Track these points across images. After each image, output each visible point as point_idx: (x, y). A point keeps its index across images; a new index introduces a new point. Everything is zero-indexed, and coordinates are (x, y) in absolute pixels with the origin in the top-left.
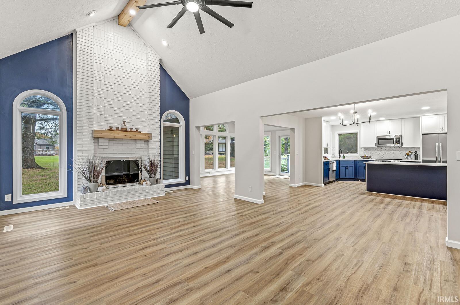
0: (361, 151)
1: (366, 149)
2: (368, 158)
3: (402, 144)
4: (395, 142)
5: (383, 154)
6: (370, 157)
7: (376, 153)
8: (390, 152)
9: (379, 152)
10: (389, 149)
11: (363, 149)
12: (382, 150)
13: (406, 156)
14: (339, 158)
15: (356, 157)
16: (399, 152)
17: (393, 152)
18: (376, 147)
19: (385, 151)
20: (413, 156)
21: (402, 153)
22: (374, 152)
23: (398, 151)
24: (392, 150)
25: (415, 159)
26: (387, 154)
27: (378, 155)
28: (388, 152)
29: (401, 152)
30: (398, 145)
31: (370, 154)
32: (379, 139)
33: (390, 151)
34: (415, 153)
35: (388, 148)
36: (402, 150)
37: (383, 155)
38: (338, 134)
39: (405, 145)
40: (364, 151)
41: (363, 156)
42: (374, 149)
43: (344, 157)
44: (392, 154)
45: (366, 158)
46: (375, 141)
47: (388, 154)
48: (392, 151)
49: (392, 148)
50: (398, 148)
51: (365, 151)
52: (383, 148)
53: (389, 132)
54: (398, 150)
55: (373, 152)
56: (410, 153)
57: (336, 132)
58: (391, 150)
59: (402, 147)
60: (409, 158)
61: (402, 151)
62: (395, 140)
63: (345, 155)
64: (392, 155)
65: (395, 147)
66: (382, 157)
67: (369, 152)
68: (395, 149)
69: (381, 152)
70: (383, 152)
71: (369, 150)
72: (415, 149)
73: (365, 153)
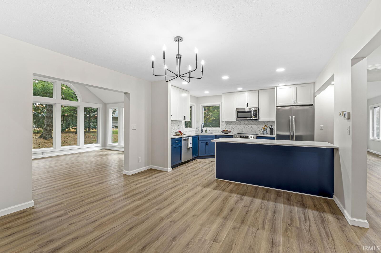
0: (222, 124)
1: (227, 123)
2: (228, 132)
3: (259, 117)
4: (252, 116)
6: (230, 131)
7: (236, 127)
8: (249, 126)
9: (238, 126)
10: (247, 123)
11: (224, 123)
12: (242, 124)
13: (263, 130)
14: (202, 132)
15: (218, 131)
16: (257, 126)
17: (251, 126)
18: (235, 120)
20: (268, 130)
21: (259, 127)
23: (255, 125)
24: (251, 124)
25: (271, 134)
26: (245, 128)
27: (238, 129)
28: (247, 126)
29: (259, 126)
30: (254, 118)
31: (230, 128)
32: (238, 112)
33: (248, 125)
34: (270, 128)
35: (247, 122)
36: (259, 124)
37: (243, 129)
38: (202, 107)
39: (261, 119)
40: (226, 125)
41: (224, 131)
42: (234, 123)
43: (206, 131)
44: (250, 128)
46: (235, 115)
47: (246, 128)
48: (250, 126)
49: (251, 122)
50: (255, 122)
51: (226, 124)
52: (243, 122)
53: (247, 105)
54: (255, 124)
55: (233, 126)
56: (266, 128)
57: (200, 105)
59: (259, 120)
60: (265, 132)
62: (252, 113)
63: (208, 129)
65: (253, 121)
66: (241, 131)
67: (230, 126)
68: (253, 123)
69: (241, 126)
70: (242, 126)
71: (230, 123)
72: (270, 123)
73: (226, 127)
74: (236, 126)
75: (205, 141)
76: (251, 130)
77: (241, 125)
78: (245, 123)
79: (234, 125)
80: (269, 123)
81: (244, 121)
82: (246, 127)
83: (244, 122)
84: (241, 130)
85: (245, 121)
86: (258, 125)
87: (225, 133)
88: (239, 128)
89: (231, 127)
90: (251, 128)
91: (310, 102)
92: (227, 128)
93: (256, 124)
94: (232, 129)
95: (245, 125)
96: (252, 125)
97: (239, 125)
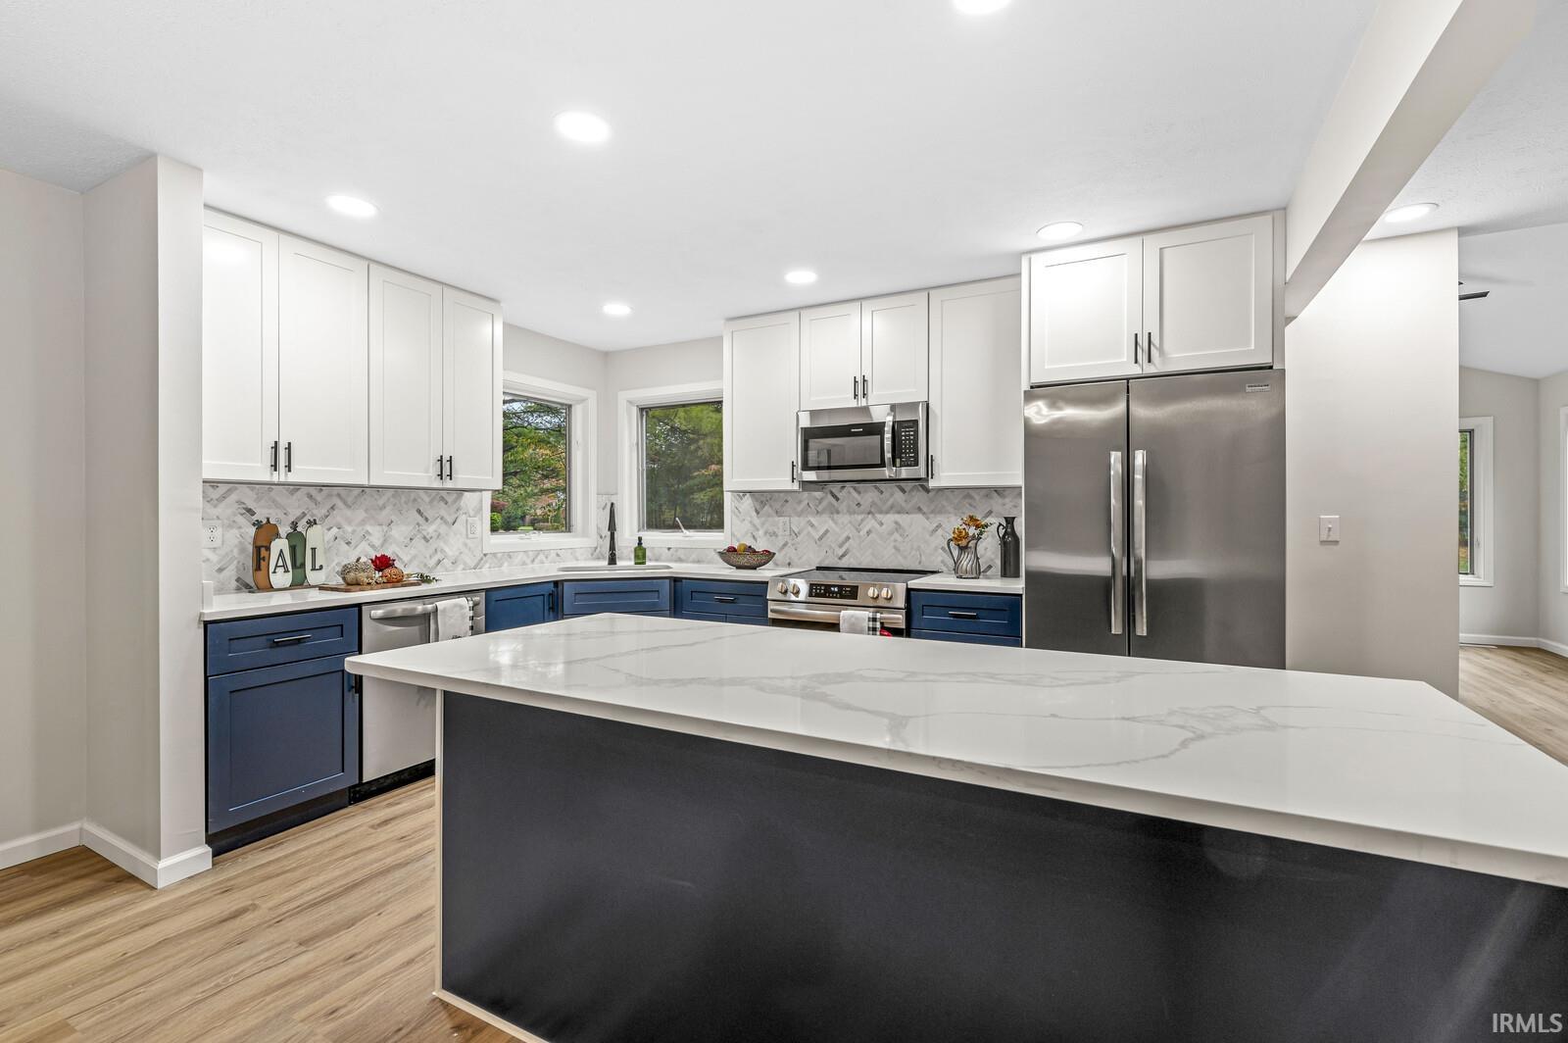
0: (737, 512)
1: (763, 504)
2: (754, 560)
3: (930, 461)
4: (888, 455)
5: (845, 535)
6: (768, 556)
7: (812, 526)
8: (881, 524)
9: (824, 523)
10: (873, 504)
11: (748, 501)
12: (843, 506)
13: (954, 548)
14: (612, 560)
15: (716, 550)
16: (926, 523)
17: (896, 523)
18: (796, 486)
19: (854, 513)
20: (989, 548)
22: (803, 521)
23: (920, 516)
24: (892, 507)
25: (1005, 574)
26: (863, 532)
27: (821, 538)
28: (870, 523)
29: (940, 518)
30: (904, 472)
31: (781, 531)
32: (808, 435)
33: (878, 516)
34: (1002, 532)
35: (870, 495)
37: (848, 538)
38: (635, 411)
39: (943, 478)
40: (754, 513)
41: (732, 550)
42: (800, 502)
43: (640, 554)
44: (891, 534)
45: (743, 561)
46: (794, 453)
47: (869, 533)
48: (889, 519)
49: (892, 495)
50: (919, 497)
51: (758, 512)
52: (848, 494)
53: (861, 386)
54: (920, 509)
55: (797, 523)
56: (972, 531)
57: (623, 397)
58: (884, 508)
59: (932, 484)
60: (966, 562)
61: (940, 512)
62: (888, 436)
63: (658, 539)
64: (892, 538)
65: (903, 491)
66: (841, 552)
67: (777, 519)
68: (904, 504)
69: (836, 523)
70: (844, 519)
71: (777, 506)
72: (1007, 500)
73: (758, 530)
74: (813, 520)
76: (895, 548)
77: (835, 516)
78: (858, 504)
79: (799, 515)
80: (1000, 501)
81: (855, 489)
82: (865, 530)
83: (855, 494)
84: (841, 546)
85: (859, 493)
86: (932, 512)
87: (739, 567)
88: (827, 531)
89: (781, 524)
90: (896, 536)
91: (1253, 347)
92: (761, 532)
93: (925, 509)
94: (787, 539)
95: (860, 517)
96: (897, 517)
97: (825, 517)
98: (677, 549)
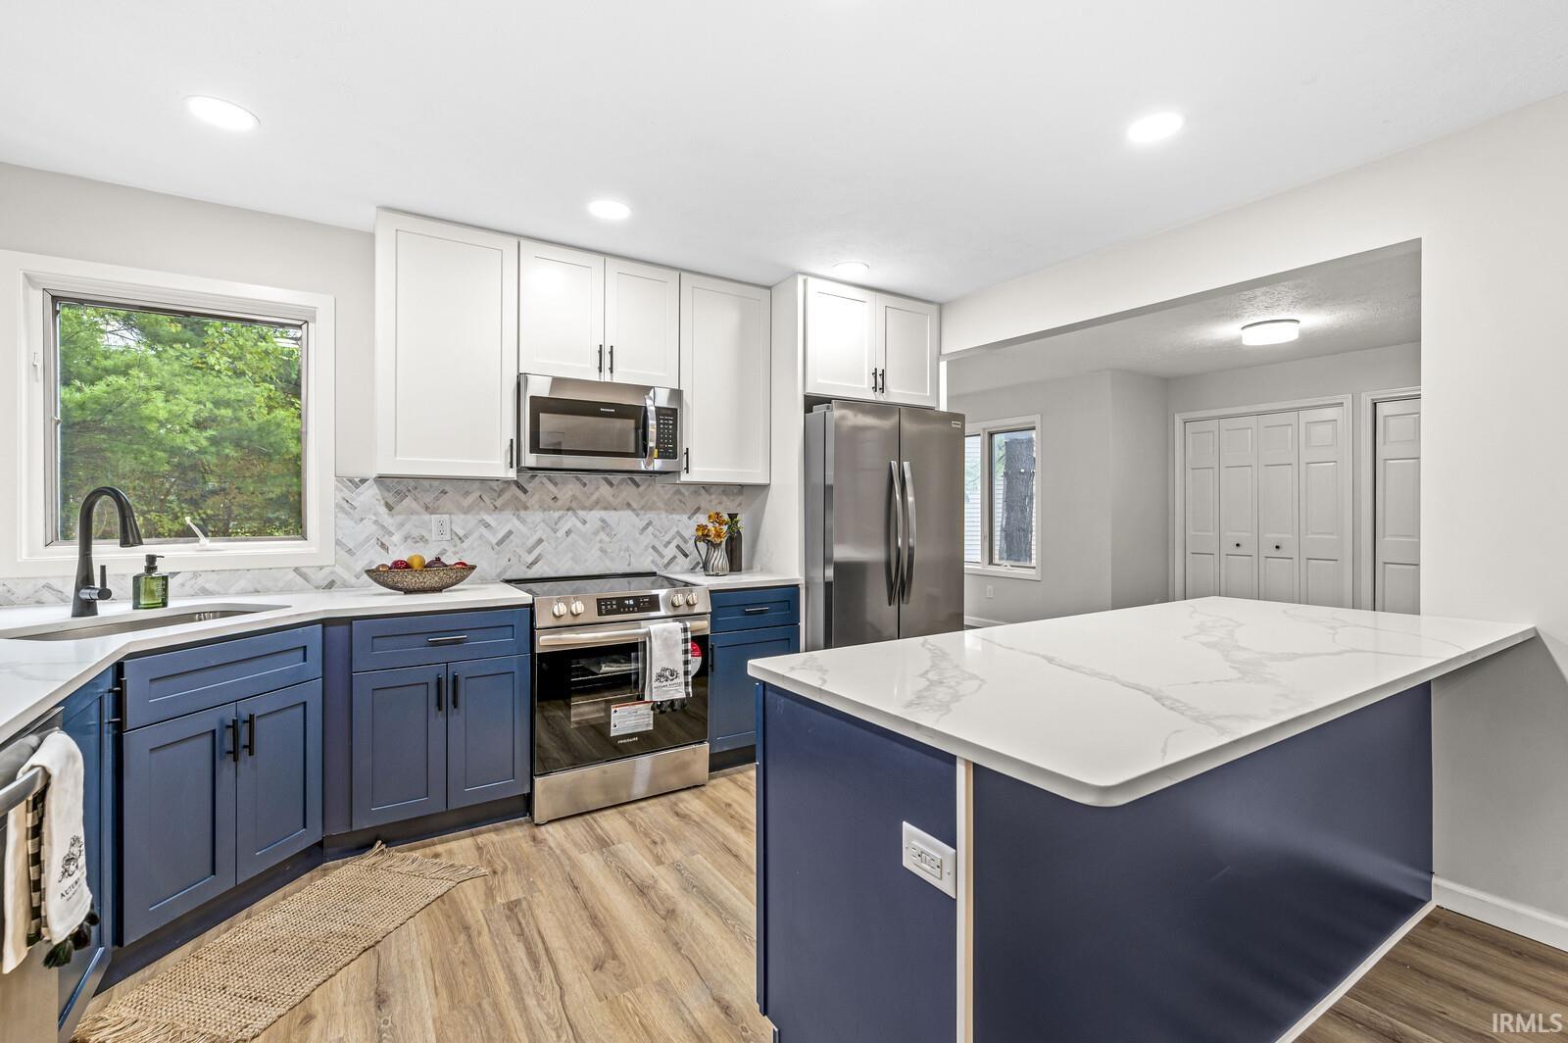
0: (346, 507)
1: (401, 495)
2: (443, 578)
3: (687, 455)
5: (535, 538)
6: (468, 569)
7: (487, 526)
8: (584, 522)
10: (574, 498)
11: (370, 494)
12: (533, 500)
13: (702, 546)
15: (296, 570)
17: (603, 521)
18: (512, 475)
19: (549, 509)
21: (649, 524)
22: (472, 520)
23: (630, 512)
24: (597, 502)
26: (561, 533)
27: (500, 543)
28: (570, 521)
29: (650, 515)
30: (657, 464)
31: (434, 536)
32: (535, 408)
33: (581, 513)
37: (540, 541)
38: (35, 300)
39: (700, 470)
40: (383, 510)
41: (402, 566)
42: (467, 493)
43: (151, 585)
44: (596, 533)
47: (568, 533)
48: (594, 516)
49: (597, 489)
50: (643, 491)
51: (389, 507)
52: (540, 485)
53: (605, 356)
54: (629, 505)
55: (460, 523)
56: (719, 529)
58: (588, 503)
59: (683, 478)
61: (651, 509)
62: (651, 424)
63: (172, 555)
64: (598, 538)
65: (611, 484)
66: (530, 559)
67: (426, 517)
68: (611, 499)
69: (523, 522)
70: (535, 517)
71: (428, 499)
72: (713, 497)
73: (391, 534)
74: (488, 518)
75: (209, 721)
76: (603, 551)
77: (522, 513)
78: (555, 499)
79: (466, 511)
80: (707, 497)
81: (550, 479)
82: (566, 529)
83: (551, 487)
84: (530, 552)
85: (556, 484)
86: (642, 509)
87: (408, 591)
88: (510, 533)
89: (434, 527)
90: (602, 535)
92: (396, 538)
93: (635, 506)
94: (445, 545)
95: (557, 515)
97: (508, 514)
98: (196, 575)
